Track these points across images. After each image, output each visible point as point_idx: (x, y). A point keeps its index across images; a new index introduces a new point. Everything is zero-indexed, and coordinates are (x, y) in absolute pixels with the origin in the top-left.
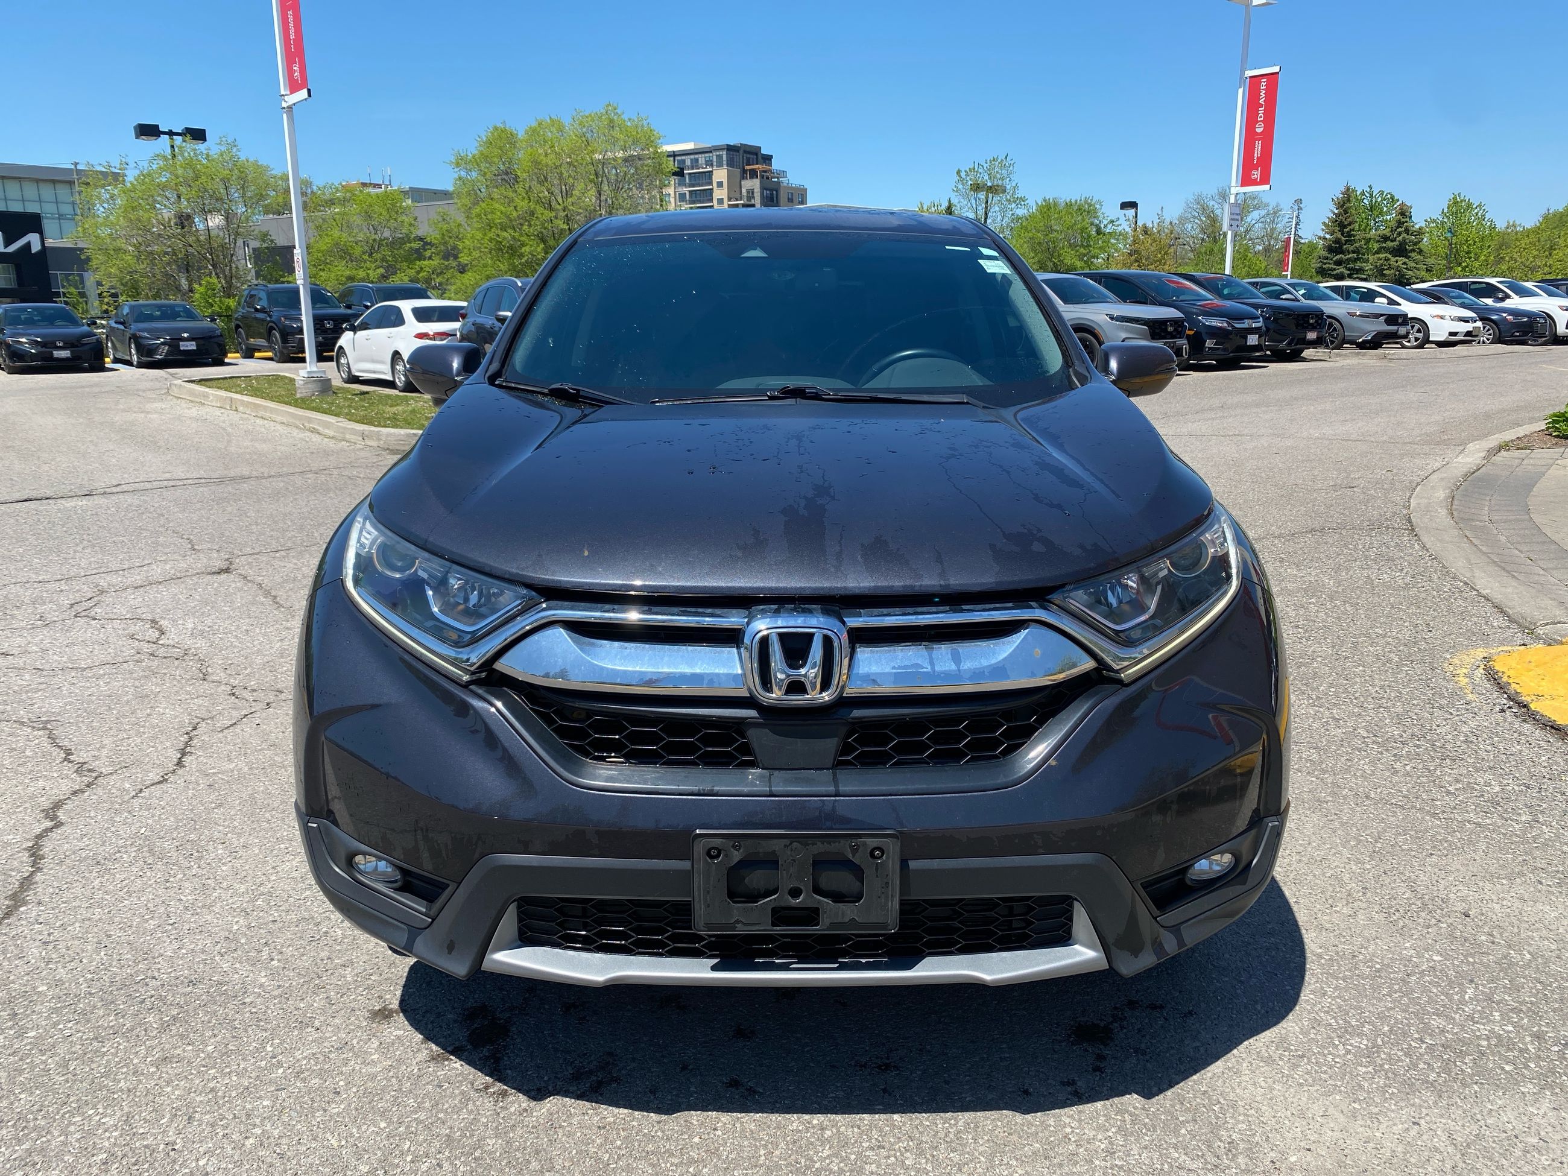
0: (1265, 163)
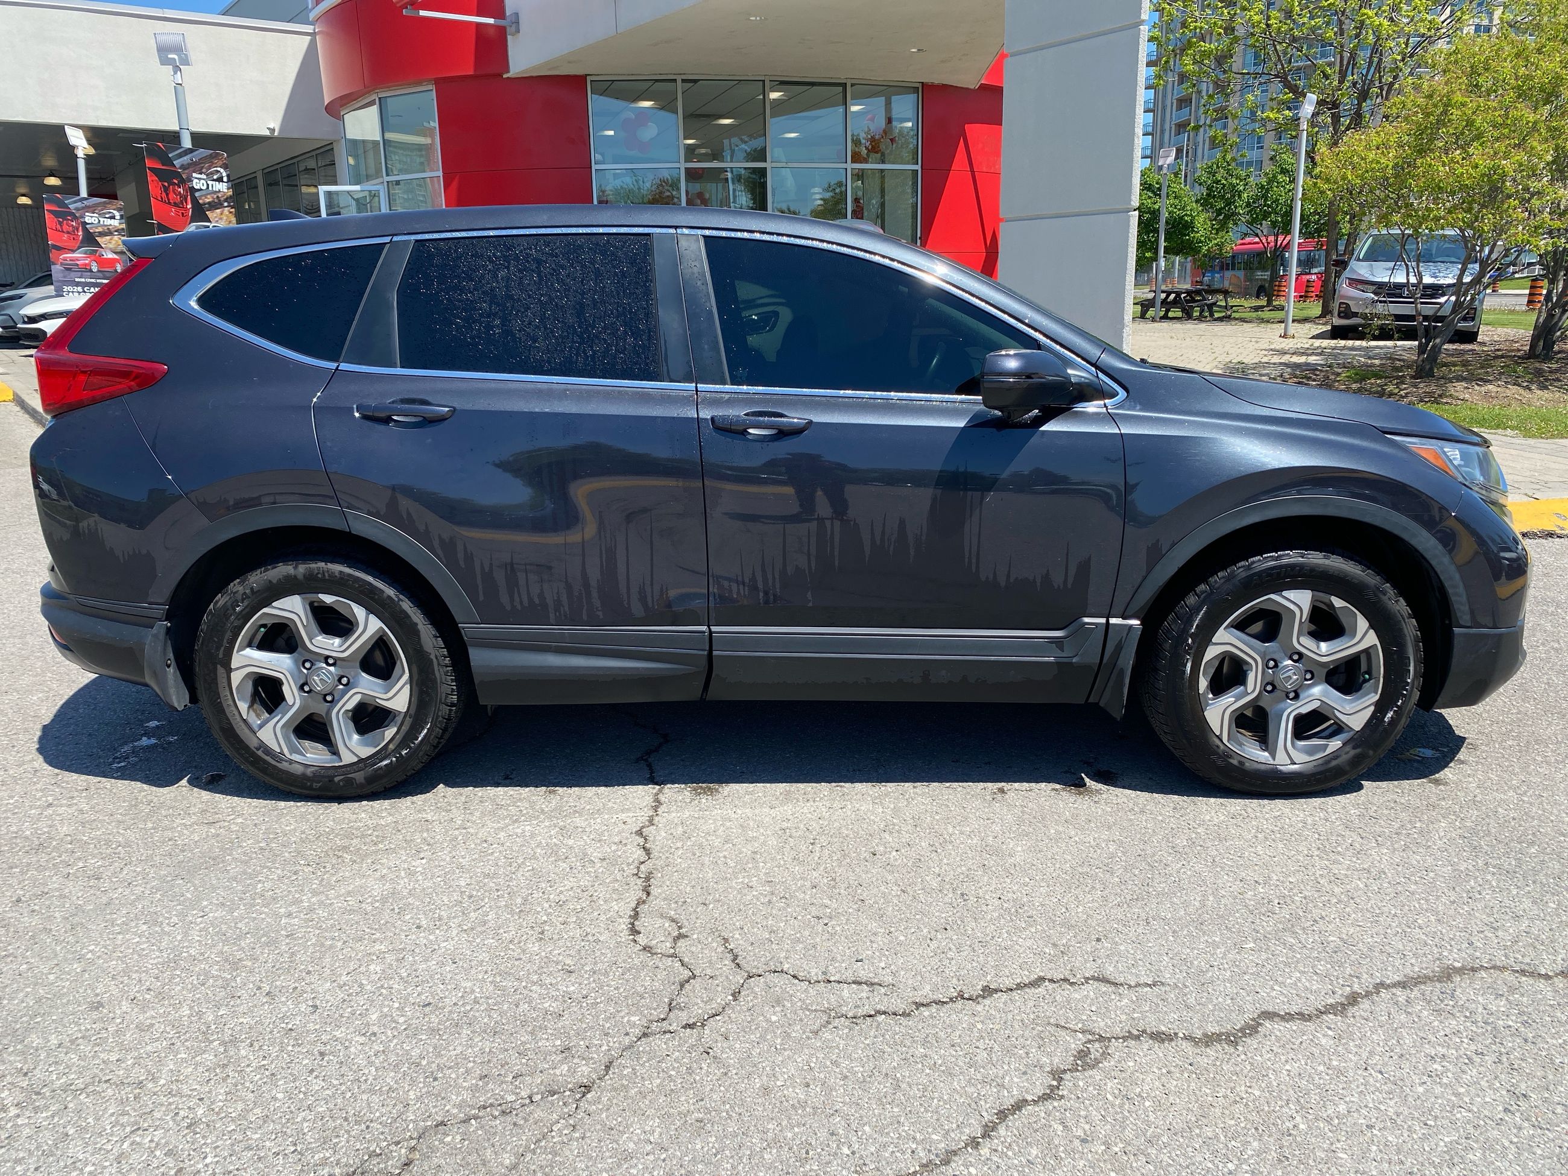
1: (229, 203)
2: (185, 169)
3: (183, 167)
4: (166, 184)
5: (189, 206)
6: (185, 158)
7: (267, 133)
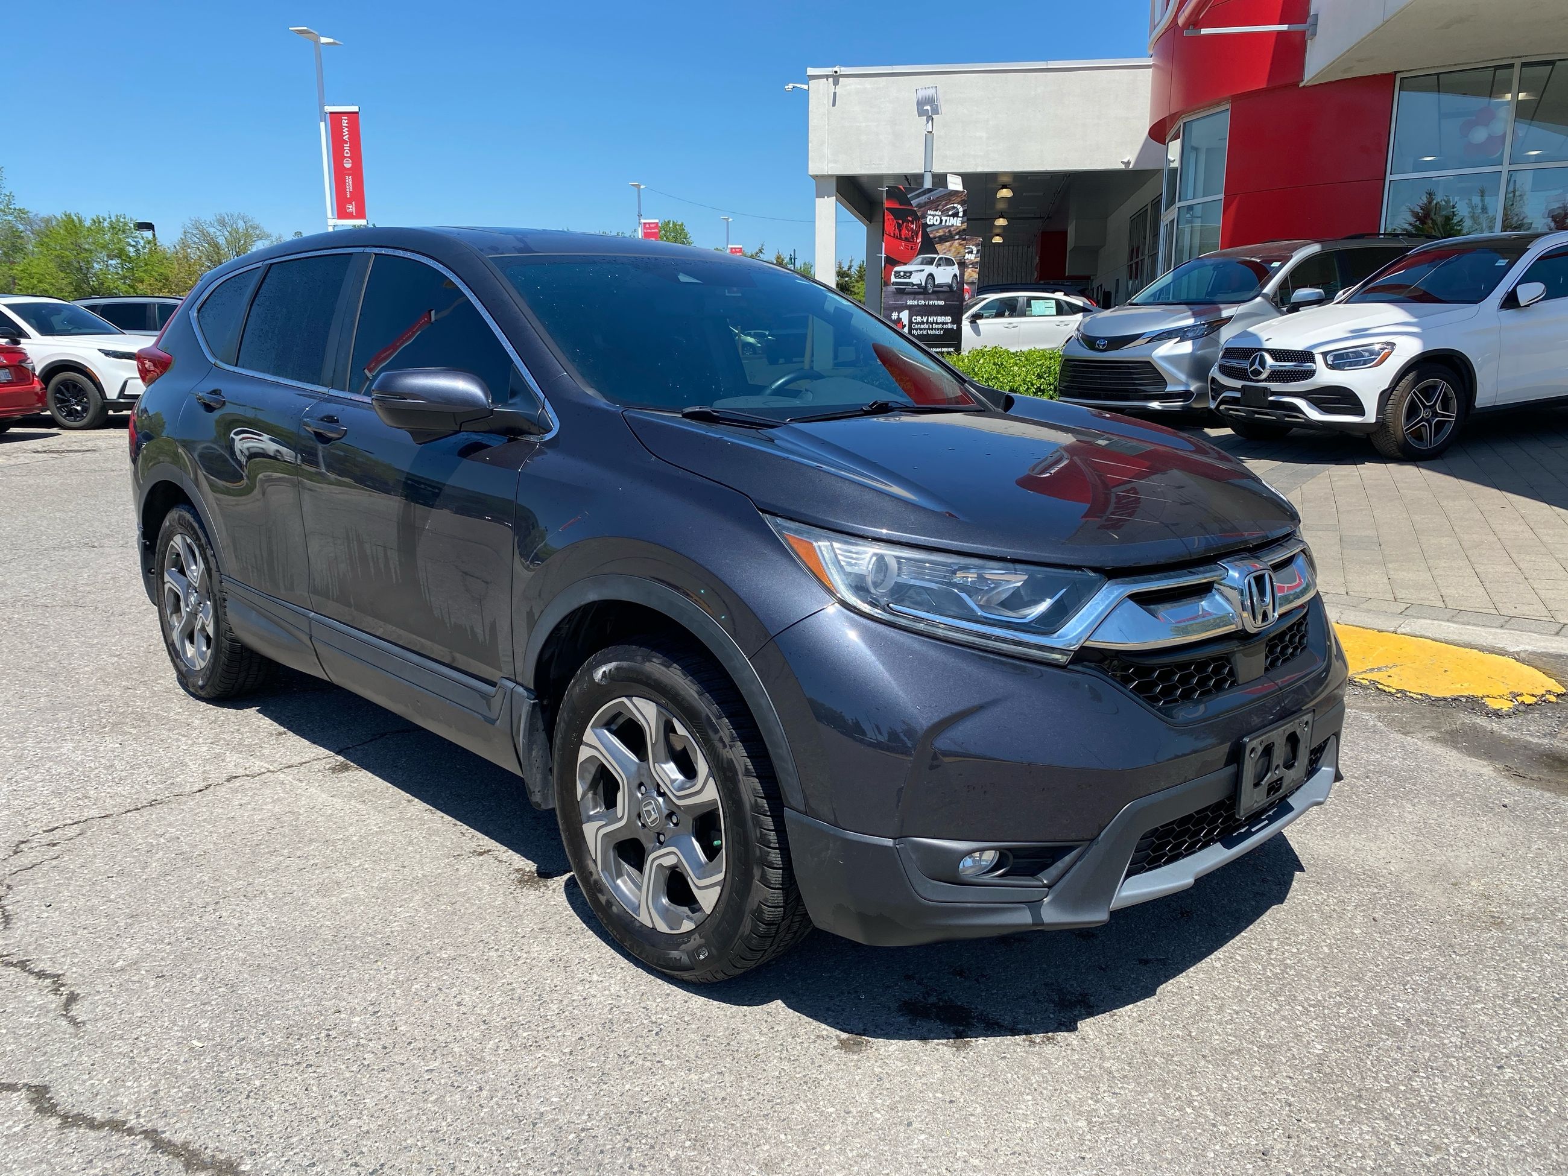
0: (358, 196)
1: (960, 236)
2: (921, 207)
3: (919, 206)
4: (901, 222)
5: (919, 240)
6: (923, 197)
7: (1123, 167)
